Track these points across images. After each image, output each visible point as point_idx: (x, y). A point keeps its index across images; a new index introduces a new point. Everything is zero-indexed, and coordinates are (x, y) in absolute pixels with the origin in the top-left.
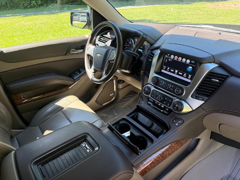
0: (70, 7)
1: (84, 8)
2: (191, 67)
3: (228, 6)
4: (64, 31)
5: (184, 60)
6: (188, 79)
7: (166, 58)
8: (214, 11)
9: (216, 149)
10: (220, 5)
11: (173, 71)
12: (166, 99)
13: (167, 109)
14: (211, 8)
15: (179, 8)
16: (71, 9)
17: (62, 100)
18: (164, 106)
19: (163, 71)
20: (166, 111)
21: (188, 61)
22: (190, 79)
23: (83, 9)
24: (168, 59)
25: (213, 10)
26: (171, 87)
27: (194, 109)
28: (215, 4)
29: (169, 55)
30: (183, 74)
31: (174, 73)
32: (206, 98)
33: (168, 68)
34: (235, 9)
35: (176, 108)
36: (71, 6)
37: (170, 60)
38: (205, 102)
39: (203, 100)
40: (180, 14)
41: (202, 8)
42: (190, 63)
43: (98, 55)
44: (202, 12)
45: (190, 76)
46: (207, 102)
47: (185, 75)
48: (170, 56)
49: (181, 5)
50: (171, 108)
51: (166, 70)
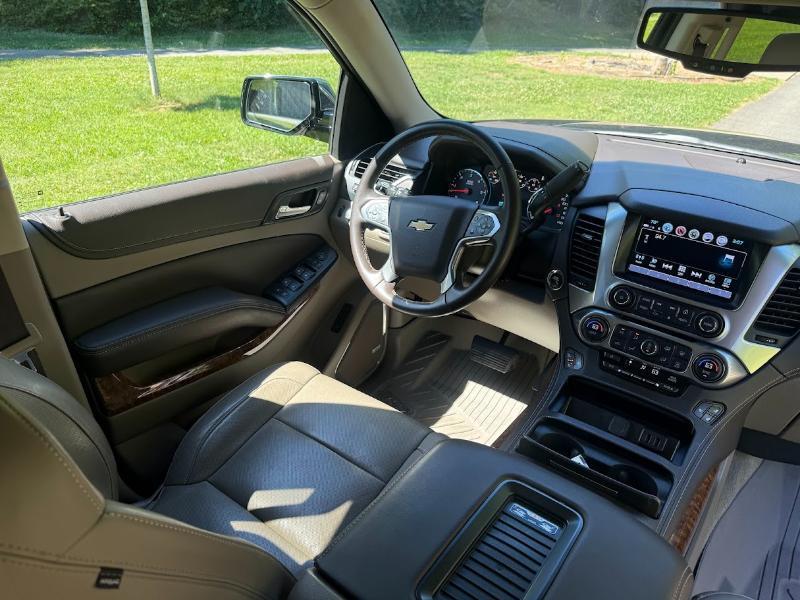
0: (54, 39)
1: (115, 46)
2: (732, 258)
3: (577, 64)
4: (63, 129)
5: (708, 237)
6: (722, 288)
7: (646, 232)
8: (541, 78)
9: (746, 479)
10: (554, 61)
11: (671, 267)
12: (668, 349)
13: (673, 379)
14: (534, 70)
15: (441, 65)
16: (61, 48)
17: (267, 380)
18: (661, 371)
19: (633, 268)
20: (671, 384)
21: (722, 241)
22: (727, 289)
23: (108, 49)
24: (652, 234)
25: (540, 75)
26: (681, 315)
27: (751, 372)
28: (540, 56)
29: (655, 222)
30: (705, 276)
31: (674, 272)
32: (783, 339)
33: (654, 261)
34: (597, 75)
35: (708, 373)
36: (58, 35)
37: (658, 237)
38: (783, 348)
39: (775, 344)
40: (450, 85)
41: (508, 67)
42: (729, 244)
43: (421, 226)
44: (511, 80)
45: (727, 282)
46: (788, 349)
47: (711, 278)
48: (660, 224)
49: (443, 56)
50: (687, 373)
51: (645, 264)
